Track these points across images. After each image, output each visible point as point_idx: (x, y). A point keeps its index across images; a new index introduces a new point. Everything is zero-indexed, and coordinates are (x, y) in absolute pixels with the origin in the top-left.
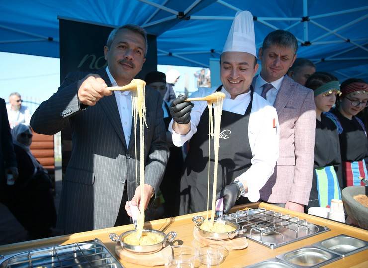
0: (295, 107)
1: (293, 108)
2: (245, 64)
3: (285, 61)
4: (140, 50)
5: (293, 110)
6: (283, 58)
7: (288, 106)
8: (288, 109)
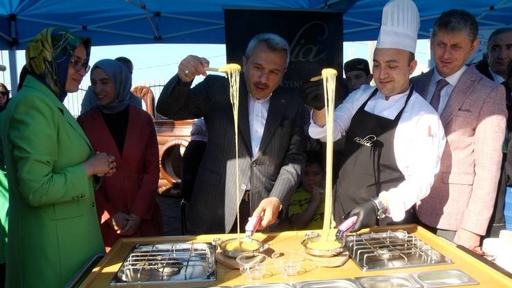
0: (471, 109)
1: (468, 111)
2: (395, 61)
3: (456, 50)
4: (276, 72)
5: (469, 114)
6: (454, 46)
7: (463, 108)
8: (462, 112)
